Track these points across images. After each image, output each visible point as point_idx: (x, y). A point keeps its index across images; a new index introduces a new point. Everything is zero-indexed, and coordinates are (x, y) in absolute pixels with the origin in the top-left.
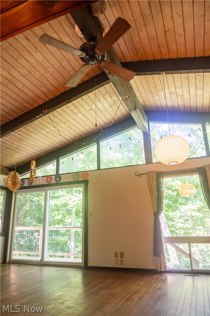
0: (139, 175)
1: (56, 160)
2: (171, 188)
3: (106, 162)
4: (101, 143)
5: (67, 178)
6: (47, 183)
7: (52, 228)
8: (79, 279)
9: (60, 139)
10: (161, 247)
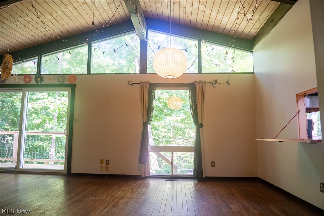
0: (132, 84)
1: (37, 57)
2: (159, 100)
3: (95, 66)
4: (93, 45)
5: (50, 79)
6: (25, 83)
7: (30, 132)
8: (61, 187)
9: (43, 33)
10: (147, 155)
